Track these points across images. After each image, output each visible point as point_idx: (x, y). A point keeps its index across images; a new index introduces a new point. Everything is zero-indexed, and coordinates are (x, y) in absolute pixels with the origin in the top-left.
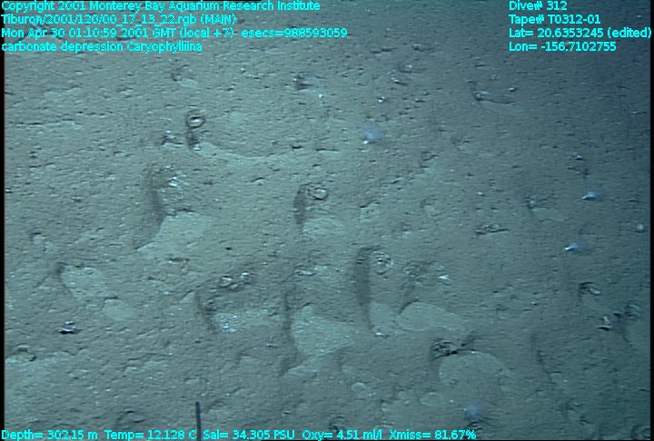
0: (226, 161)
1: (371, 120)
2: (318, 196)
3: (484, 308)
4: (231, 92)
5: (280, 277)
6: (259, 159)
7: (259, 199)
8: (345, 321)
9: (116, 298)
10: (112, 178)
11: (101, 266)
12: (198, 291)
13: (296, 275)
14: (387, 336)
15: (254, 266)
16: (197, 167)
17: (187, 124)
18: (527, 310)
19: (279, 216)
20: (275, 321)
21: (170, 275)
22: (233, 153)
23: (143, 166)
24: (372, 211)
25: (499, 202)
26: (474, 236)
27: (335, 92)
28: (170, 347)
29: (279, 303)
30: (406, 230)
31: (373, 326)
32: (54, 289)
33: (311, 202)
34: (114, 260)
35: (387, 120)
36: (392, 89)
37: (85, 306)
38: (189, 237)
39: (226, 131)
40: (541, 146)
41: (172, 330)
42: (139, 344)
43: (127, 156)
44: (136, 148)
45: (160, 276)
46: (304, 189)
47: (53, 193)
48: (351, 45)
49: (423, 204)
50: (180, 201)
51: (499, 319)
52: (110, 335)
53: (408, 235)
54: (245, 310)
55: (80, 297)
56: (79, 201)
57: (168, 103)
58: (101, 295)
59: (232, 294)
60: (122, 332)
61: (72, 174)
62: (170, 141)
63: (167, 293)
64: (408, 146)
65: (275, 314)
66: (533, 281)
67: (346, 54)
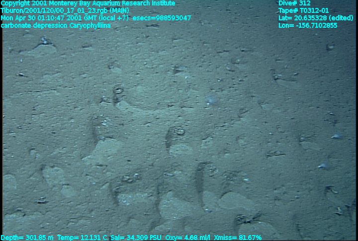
0: (132, 113)
1: (213, 91)
2: (179, 133)
3: (267, 199)
4: (138, 75)
5: (155, 176)
6: (150, 112)
7: (147, 134)
8: (189, 201)
9: (68, 185)
10: (72, 121)
11: (63, 167)
12: (111, 183)
13: (165, 176)
14: (211, 212)
15: (142, 170)
16: (116, 116)
17: (114, 92)
18: (291, 201)
19: (157, 144)
20: (151, 200)
21: (97, 174)
22: (137, 108)
23: (88, 115)
24: (209, 142)
25: (281, 138)
26: (265, 158)
27: (195, 75)
28: (93, 213)
29: (154, 190)
30: (226, 153)
31: (204, 205)
32: (37, 179)
33: (175, 136)
34: (69, 165)
35: (222, 91)
36: (226, 74)
37: (52, 188)
38: (110, 153)
39: (134, 96)
40: (309, 107)
41: (95, 204)
42: (77, 211)
43: (81, 109)
44: (86, 105)
45: (92, 174)
46: (172, 129)
47: (42, 128)
48: (206, 49)
49: (238, 138)
50: (107, 133)
51: (276, 205)
52: (63, 205)
53: (227, 156)
54: (136, 193)
55: (50, 184)
56: (54, 133)
57: (105, 81)
58: (61, 183)
59: (129, 185)
60: (69, 204)
61: (53, 119)
62: (105, 101)
63: (94, 183)
64: (232, 106)
65: (151, 196)
66: (297, 184)
67: (203, 54)
